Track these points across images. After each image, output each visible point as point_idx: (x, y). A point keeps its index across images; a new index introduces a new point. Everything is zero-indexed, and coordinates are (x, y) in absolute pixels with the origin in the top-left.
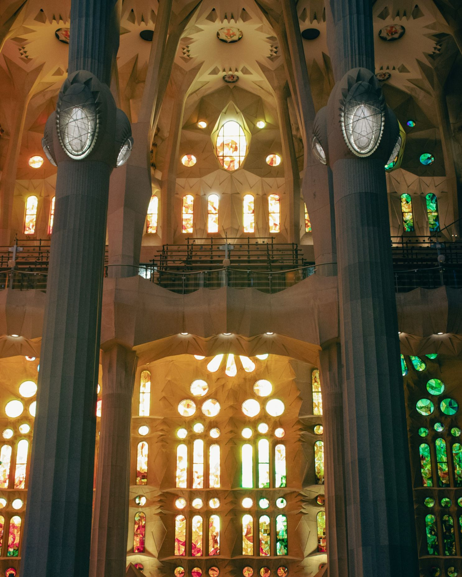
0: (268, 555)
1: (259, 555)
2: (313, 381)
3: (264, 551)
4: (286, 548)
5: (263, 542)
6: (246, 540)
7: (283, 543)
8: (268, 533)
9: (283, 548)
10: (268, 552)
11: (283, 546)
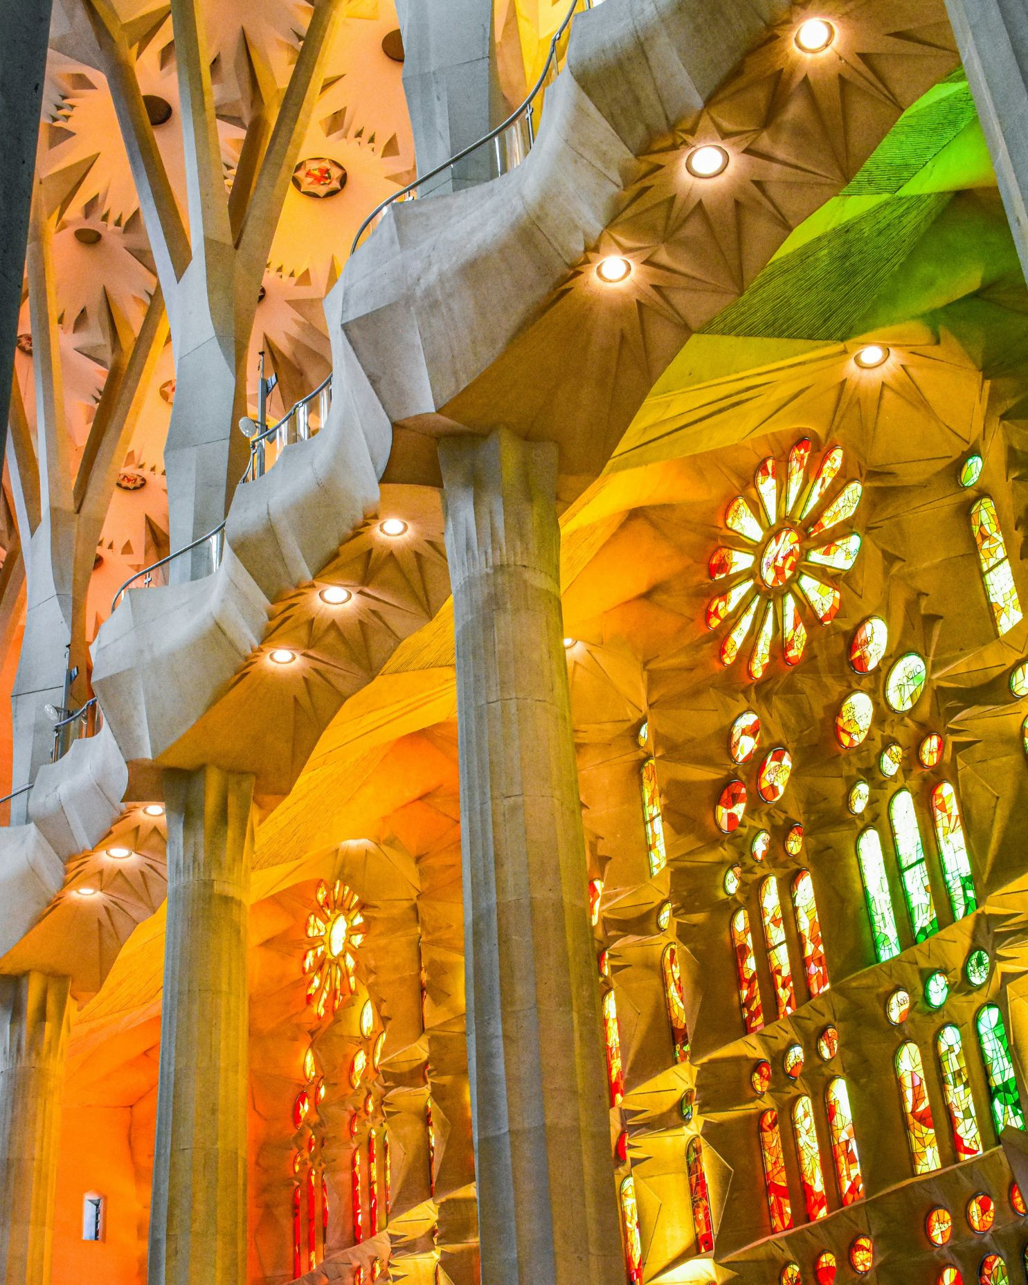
0: (979, 1153)
1: (957, 1160)
2: (979, 540)
3: (966, 1144)
4: (1020, 1112)
5: (958, 1114)
6: (917, 1124)
7: (1008, 1096)
8: (964, 1079)
9: (1011, 1114)
10: (976, 1142)
11: (1009, 1107)
